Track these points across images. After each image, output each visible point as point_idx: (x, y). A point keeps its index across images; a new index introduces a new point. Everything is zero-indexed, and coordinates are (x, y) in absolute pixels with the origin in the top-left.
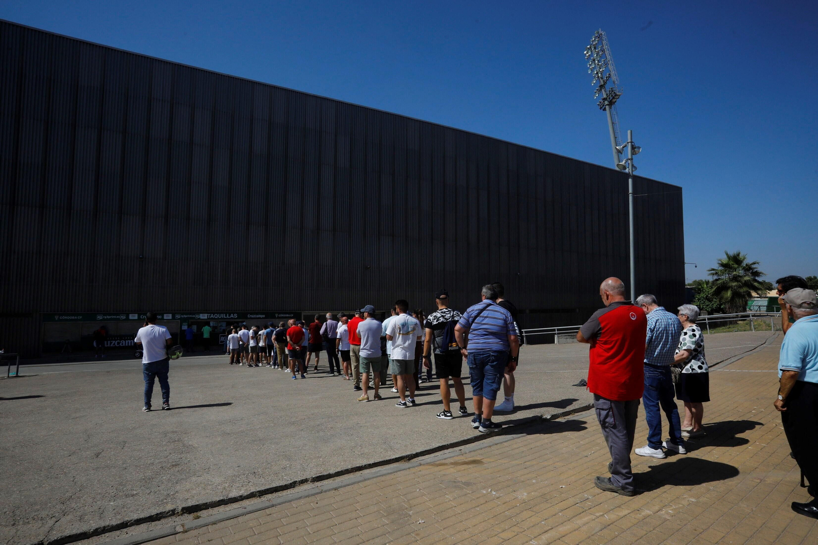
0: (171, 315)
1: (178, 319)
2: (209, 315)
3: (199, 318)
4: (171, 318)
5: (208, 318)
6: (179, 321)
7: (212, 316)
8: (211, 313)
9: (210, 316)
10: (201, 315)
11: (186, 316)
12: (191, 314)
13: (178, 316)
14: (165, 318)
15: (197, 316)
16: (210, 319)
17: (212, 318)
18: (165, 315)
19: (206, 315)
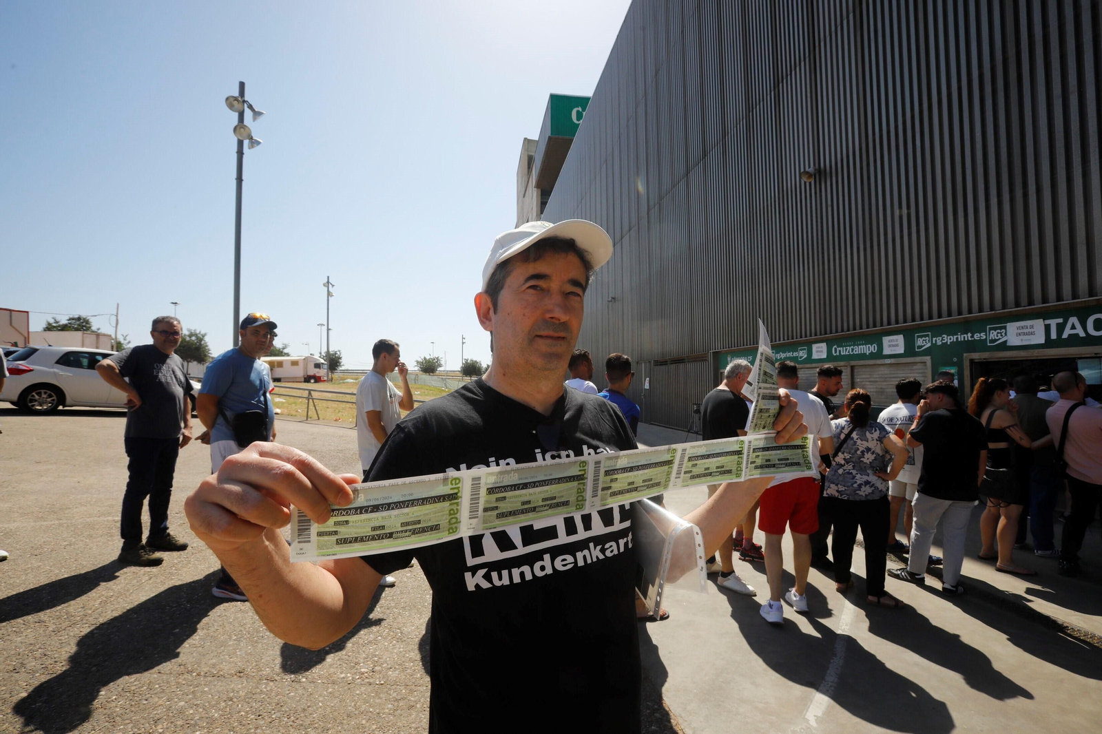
0: (900, 339)
1: (927, 352)
2: (1053, 323)
3: (1004, 346)
4: (901, 350)
5: (1049, 343)
6: (928, 359)
7: (1074, 326)
8: (1065, 313)
9: (1061, 328)
10: (1012, 327)
11: (949, 339)
12: (967, 326)
13: (923, 342)
14: (886, 351)
15: (993, 335)
16: (1060, 342)
17: (1074, 340)
18: (886, 340)
19: (1039, 325)
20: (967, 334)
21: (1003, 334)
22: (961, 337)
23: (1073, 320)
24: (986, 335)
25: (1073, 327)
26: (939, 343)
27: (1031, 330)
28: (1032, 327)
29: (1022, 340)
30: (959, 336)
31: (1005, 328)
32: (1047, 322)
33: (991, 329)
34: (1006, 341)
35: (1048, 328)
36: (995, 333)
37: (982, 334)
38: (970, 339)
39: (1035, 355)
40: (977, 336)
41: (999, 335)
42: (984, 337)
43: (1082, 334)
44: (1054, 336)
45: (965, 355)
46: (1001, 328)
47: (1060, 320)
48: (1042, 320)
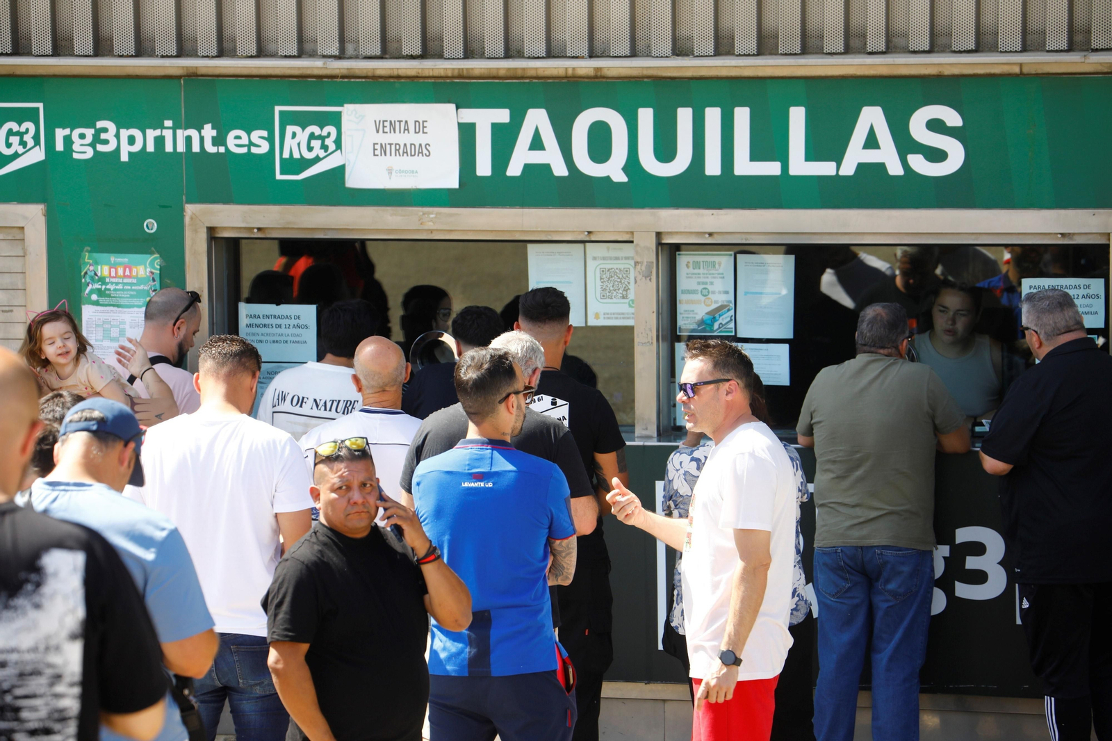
1: (27, 184)
6: (31, 214)
7: (540, 140)
10: (358, 121)
11: (123, 142)
13: (9, 141)
15: (296, 141)
19: (441, 123)
20: (199, 128)
21: (330, 142)
22: (176, 139)
23: (537, 119)
24: (270, 139)
25: (537, 144)
26: (82, 152)
27: (419, 139)
28: (421, 127)
29: (390, 171)
30: (168, 134)
31: (336, 120)
32: (468, 115)
33: (287, 119)
34: (340, 172)
35: (467, 134)
36: (303, 136)
37: (257, 135)
38: (211, 149)
39: (430, 225)
40: (236, 141)
41: (316, 144)
42: (264, 148)
43: (560, 170)
44: (484, 167)
45: (190, 209)
46: (322, 120)
47: (503, 116)
48: (453, 106)
